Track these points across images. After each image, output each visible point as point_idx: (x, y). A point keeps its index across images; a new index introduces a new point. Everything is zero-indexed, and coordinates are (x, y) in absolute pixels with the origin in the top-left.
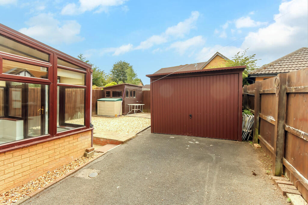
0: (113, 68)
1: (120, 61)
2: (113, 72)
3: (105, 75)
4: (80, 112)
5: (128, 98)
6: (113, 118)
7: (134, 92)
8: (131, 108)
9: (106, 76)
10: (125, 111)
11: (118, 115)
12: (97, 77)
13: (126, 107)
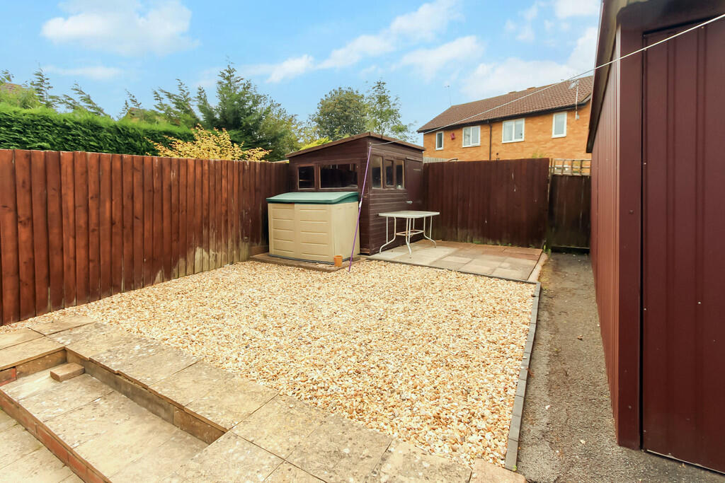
0: (318, 111)
1: (337, 89)
2: (320, 122)
3: (299, 128)
4: (201, 246)
5: (381, 188)
6: (329, 271)
7: (399, 168)
8: (391, 225)
9: (300, 131)
10: (371, 239)
11: (345, 257)
12: (276, 133)
13: (373, 226)
